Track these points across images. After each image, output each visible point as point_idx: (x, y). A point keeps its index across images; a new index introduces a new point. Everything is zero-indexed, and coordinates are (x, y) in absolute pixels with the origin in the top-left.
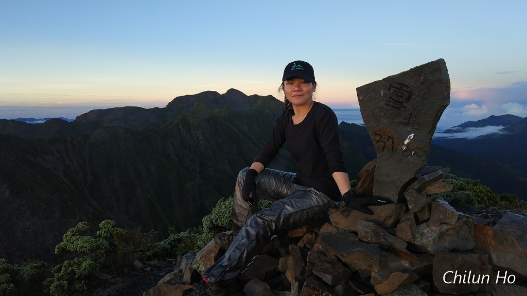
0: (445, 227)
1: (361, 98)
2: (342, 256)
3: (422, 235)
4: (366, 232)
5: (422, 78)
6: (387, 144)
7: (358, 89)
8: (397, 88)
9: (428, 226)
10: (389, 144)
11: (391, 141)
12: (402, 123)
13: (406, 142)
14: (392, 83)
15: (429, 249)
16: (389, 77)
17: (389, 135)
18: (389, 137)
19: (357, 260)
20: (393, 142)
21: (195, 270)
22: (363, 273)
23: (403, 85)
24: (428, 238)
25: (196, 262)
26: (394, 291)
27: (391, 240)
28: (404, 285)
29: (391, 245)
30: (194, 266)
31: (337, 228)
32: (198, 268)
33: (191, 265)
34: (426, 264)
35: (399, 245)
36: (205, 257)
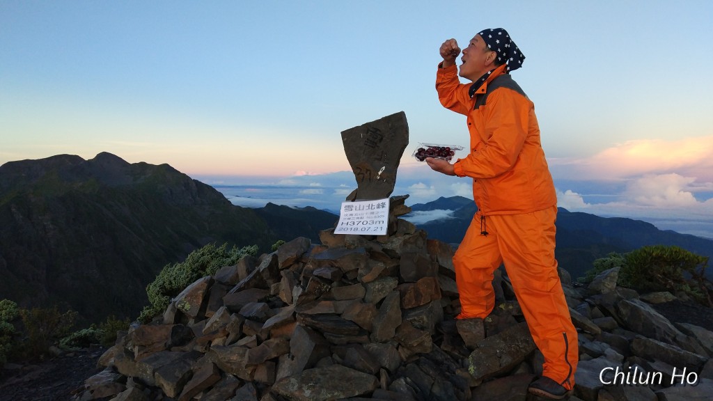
0: (407, 236)
1: (345, 139)
2: (336, 261)
3: (392, 242)
4: (354, 241)
5: (390, 125)
6: (366, 175)
7: (342, 133)
8: (373, 132)
9: (396, 237)
10: (367, 175)
11: (368, 172)
12: (376, 159)
13: (380, 173)
14: (368, 127)
15: (397, 252)
16: (367, 124)
17: (368, 168)
18: (367, 170)
19: (347, 265)
20: (370, 174)
21: (178, 310)
22: (350, 276)
23: (377, 130)
24: (396, 244)
25: (181, 302)
26: (375, 280)
27: (371, 245)
28: (382, 276)
29: (371, 248)
30: (179, 306)
31: (327, 247)
32: (183, 307)
33: (174, 305)
34: (395, 264)
35: (378, 248)
36: (191, 295)
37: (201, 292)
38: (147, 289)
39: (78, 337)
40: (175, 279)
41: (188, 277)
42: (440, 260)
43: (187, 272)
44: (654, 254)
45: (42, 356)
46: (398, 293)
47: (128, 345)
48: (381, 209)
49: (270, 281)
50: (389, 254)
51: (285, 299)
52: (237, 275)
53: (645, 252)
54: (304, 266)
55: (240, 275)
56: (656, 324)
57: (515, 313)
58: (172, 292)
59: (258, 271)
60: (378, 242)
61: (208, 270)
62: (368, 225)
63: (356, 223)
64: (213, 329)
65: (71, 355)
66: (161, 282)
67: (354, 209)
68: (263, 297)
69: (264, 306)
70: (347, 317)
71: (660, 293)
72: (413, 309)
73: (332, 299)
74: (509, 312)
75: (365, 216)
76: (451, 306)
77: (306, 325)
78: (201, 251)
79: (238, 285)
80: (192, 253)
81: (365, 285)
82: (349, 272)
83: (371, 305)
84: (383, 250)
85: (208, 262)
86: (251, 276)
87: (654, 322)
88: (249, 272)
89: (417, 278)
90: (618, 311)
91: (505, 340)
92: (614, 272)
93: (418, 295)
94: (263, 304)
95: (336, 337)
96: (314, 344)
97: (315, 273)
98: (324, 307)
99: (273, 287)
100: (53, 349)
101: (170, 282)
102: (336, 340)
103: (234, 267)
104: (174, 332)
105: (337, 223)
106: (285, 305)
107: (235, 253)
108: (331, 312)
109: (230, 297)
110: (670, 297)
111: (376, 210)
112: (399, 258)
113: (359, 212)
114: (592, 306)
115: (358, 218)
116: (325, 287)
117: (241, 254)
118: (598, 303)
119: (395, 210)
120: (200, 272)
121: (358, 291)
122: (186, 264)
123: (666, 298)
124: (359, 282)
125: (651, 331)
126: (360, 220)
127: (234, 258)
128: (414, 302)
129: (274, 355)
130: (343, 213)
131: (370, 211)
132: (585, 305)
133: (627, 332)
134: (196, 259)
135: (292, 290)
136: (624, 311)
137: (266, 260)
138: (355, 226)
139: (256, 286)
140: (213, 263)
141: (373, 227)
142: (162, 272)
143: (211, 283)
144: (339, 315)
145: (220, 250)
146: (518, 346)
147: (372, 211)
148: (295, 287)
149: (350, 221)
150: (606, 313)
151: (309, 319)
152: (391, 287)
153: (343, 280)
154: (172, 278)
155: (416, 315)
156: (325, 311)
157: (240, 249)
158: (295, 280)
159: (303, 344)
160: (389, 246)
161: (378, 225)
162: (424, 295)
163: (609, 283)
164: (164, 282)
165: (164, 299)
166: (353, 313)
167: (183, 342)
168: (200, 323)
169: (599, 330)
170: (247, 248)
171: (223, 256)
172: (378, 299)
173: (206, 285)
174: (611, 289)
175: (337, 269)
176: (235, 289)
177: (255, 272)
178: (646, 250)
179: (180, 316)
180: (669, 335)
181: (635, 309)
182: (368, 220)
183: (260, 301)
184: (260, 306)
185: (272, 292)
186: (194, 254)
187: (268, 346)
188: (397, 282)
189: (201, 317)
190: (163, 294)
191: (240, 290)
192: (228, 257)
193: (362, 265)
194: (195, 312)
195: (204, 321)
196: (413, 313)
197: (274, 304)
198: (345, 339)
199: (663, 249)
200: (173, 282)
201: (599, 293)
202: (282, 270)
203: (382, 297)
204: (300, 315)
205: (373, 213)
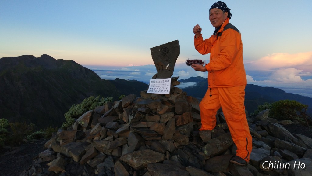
0: (179, 95)
1: (152, 52)
2: (147, 105)
3: (172, 97)
4: (155, 96)
5: (172, 46)
6: (161, 67)
7: (151, 49)
8: (164, 48)
9: (174, 95)
12: (165, 61)
13: (167, 67)
14: (162, 46)
15: (174, 101)
16: (162, 45)
18: (162, 65)
19: (153, 107)
20: (163, 67)
21: (79, 124)
22: (154, 111)
23: (166, 48)
24: (174, 98)
25: (80, 121)
26: (165, 113)
27: (163, 98)
28: (167, 112)
29: (163, 100)
30: (79, 123)
31: (143, 99)
32: (81, 123)
33: (77, 122)
34: (173, 107)
35: (166, 100)
36: (85, 118)
37: (89, 117)
38: (65, 115)
39: (35, 135)
40: (77, 111)
41: (83, 110)
42: (192, 105)
43: (82, 108)
44: (284, 104)
45: (20, 143)
46: (174, 119)
47: (57, 139)
48: (167, 83)
49: (118, 113)
50: (170, 102)
51: (125, 121)
52: (104, 110)
53: (281, 103)
54: (133, 107)
55: (106, 109)
56: (285, 134)
57: (224, 128)
58: (76, 117)
59: (114, 109)
60: (166, 97)
61: (91, 107)
62: (161, 90)
63: (156, 89)
64: (94, 133)
65: (32, 142)
66: (71, 112)
67: (155, 82)
68: (116, 119)
69: (116, 123)
70: (152, 129)
71: (286, 120)
72: (180, 126)
73: (146, 121)
74: (222, 128)
75: (160, 85)
76: (197, 125)
77: (135, 132)
78: (88, 99)
79: (105, 114)
80: (84, 100)
81: (160, 115)
82: (153, 110)
83: (163, 124)
84: (168, 100)
85: (91, 104)
86: (111, 110)
87: (284, 133)
88: (109, 109)
89: (182, 113)
90: (268, 128)
91: (220, 140)
92: (267, 111)
93: (183, 120)
94: (116, 122)
95: (147, 137)
96: (138, 140)
97: (138, 110)
98: (143, 125)
99: (120, 115)
100: (24, 140)
101: (75, 112)
102: (147, 139)
103: (103, 106)
104: (77, 134)
105: (148, 88)
106: (125, 123)
107: (103, 100)
108: (145, 127)
109: (102, 119)
110: (290, 122)
111: (165, 83)
112: (175, 104)
113: (157, 84)
114: (257, 126)
115: (157, 86)
116: (143, 116)
117: (106, 101)
118: (260, 125)
119: (173, 83)
120: (88, 108)
121: (157, 118)
122: (82, 104)
123: (289, 122)
124: (157, 114)
125: (283, 137)
126: (158, 87)
127: (102, 102)
128: (181, 123)
129: (121, 145)
130: (151, 84)
131: (163, 83)
132: (254, 125)
133: (272, 137)
134: (86, 102)
135: (128, 117)
136: (271, 128)
137: (117, 104)
138: (156, 90)
139: (113, 115)
140: (93, 104)
141: (164, 90)
142: (71, 108)
143: (93, 113)
144: (149, 128)
145: (97, 98)
146: (226, 142)
147: (164, 83)
148: (130, 116)
149: (154, 88)
150: (263, 129)
151: (136, 130)
152: (171, 116)
153: (151, 113)
154: (76, 111)
155: (182, 129)
156: (143, 126)
157: (105, 99)
158: (129, 113)
159: (134, 140)
160: (170, 99)
161: (166, 89)
162: (185, 120)
163: (265, 116)
164: (72, 112)
165: (72, 119)
166: (155, 127)
167: (81, 138)
168: (88, 130)
169: (260, 136)
170: (109, 98)
171: (98, 101)
172: (166, 121)
173: (91, 114)
174: (265, 118)
175: (148, 108)
176: (103, 116)
177: (112, 108)
178: (281, 102)
179: (80, 127)
180: (290, 139)
181: (276, 127)
182: (162, 87)
183: (114, 121)
184: (115, 123)
185: (120, 117)
186: (85, 100)
187: (118, 141)
188: (174, 114)
189: (89, 128)
190: (72, 117)
191: (106, 116)
192: (100, 102)
193: (159, 107)
194: (86, 125)
195: (90, 129)
196: (180, 128)
197: (120, 123)
198: (151, 138)
199: (288, 102)
200: (76, 112)
201: (260, 120)
202: (124, 108)
203: (167, 120)
204: (132, 128)
205: (164, 84)
